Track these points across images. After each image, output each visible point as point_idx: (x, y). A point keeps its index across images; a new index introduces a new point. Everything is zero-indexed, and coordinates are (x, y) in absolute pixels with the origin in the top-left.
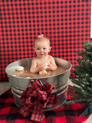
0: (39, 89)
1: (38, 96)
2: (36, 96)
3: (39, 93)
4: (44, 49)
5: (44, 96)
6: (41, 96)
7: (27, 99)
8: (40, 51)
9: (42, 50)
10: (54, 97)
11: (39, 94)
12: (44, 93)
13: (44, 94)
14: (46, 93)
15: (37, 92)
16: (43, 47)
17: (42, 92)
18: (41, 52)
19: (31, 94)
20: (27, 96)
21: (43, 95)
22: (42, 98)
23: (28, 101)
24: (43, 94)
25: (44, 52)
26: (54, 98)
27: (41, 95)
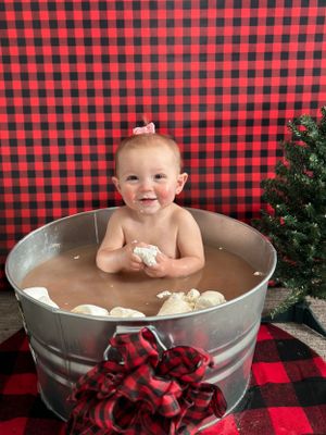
0: (152, 373)
1: (147, 396)
2: (135, 399)
3: (151, 388)
4: (158, 177)
5: (170, 400)
6: (155, 401)
7: (98, 409)
8: (142, 186)
9: (150, 183)
10: (208, 397)
11: (149, 392)
12: (171, 386)
13: (173, 390)
14: (177, 388)
15: (143, 384)
16: (152, 170)
17: (163, 383)
19: (114, 391)
20: (99, 396)
21: (165, 397)
22: (162, 406)
23: (102, 418)
24: (165, 393)
25: (156, 191)
26: (208, 402)
27: (160, 395)
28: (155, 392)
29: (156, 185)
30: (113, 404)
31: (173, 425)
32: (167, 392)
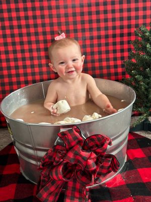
0: (81, 148)
1: (78, 161)
2: (73, 163)
3: (81, 156)
5: (91, 162)
6: (84, 163)
7: (54, 171)
10: (109, 160)
11: (80, 158)
12: (91, 155)
13: (92, 157)
14: (94, 155)
15: (77, 155)
17: (87, 153)
18: (69, 68)
19: (62, 160)
20: (54, 164)
21: (89, 161)
22: (87, 165)
23: (57, 175)
26: (110, 163)
27: (86, 160)
28: (83, 158)
29: (74, 64)
30: (62, 167)
31: (93, 176)
32: (89, 158)
